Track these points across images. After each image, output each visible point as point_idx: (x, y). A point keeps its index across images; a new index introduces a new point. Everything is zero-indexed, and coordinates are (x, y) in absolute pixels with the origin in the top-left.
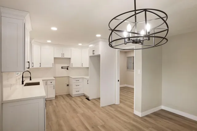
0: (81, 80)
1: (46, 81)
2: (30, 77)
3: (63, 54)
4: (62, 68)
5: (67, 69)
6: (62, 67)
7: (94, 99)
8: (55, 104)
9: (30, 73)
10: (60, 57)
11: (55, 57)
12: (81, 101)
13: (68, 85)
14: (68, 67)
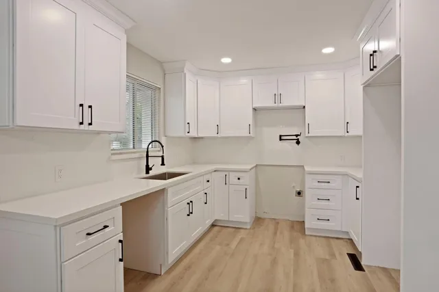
0: (336, 183)
1: (227, 173)
2: (163, 157)
3: (277, 97)
4: (281, 140)
5: (298, 143)
6: (281, 136)
7: (384, 269)
8: (234, 245)
9: (163, 147)
10: (270, 104)
11: (256, 105)
12: (325, 260)
13: (299, 193)
14: (297, 136)
